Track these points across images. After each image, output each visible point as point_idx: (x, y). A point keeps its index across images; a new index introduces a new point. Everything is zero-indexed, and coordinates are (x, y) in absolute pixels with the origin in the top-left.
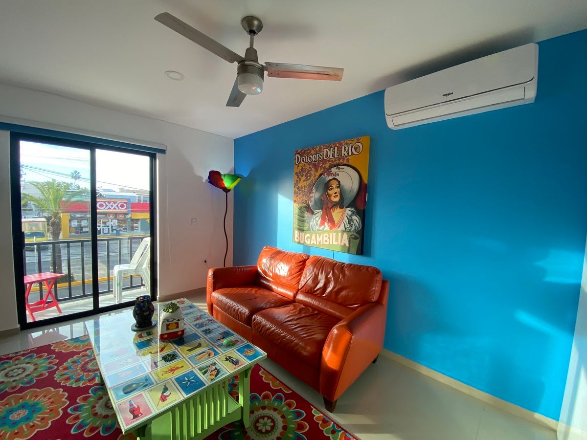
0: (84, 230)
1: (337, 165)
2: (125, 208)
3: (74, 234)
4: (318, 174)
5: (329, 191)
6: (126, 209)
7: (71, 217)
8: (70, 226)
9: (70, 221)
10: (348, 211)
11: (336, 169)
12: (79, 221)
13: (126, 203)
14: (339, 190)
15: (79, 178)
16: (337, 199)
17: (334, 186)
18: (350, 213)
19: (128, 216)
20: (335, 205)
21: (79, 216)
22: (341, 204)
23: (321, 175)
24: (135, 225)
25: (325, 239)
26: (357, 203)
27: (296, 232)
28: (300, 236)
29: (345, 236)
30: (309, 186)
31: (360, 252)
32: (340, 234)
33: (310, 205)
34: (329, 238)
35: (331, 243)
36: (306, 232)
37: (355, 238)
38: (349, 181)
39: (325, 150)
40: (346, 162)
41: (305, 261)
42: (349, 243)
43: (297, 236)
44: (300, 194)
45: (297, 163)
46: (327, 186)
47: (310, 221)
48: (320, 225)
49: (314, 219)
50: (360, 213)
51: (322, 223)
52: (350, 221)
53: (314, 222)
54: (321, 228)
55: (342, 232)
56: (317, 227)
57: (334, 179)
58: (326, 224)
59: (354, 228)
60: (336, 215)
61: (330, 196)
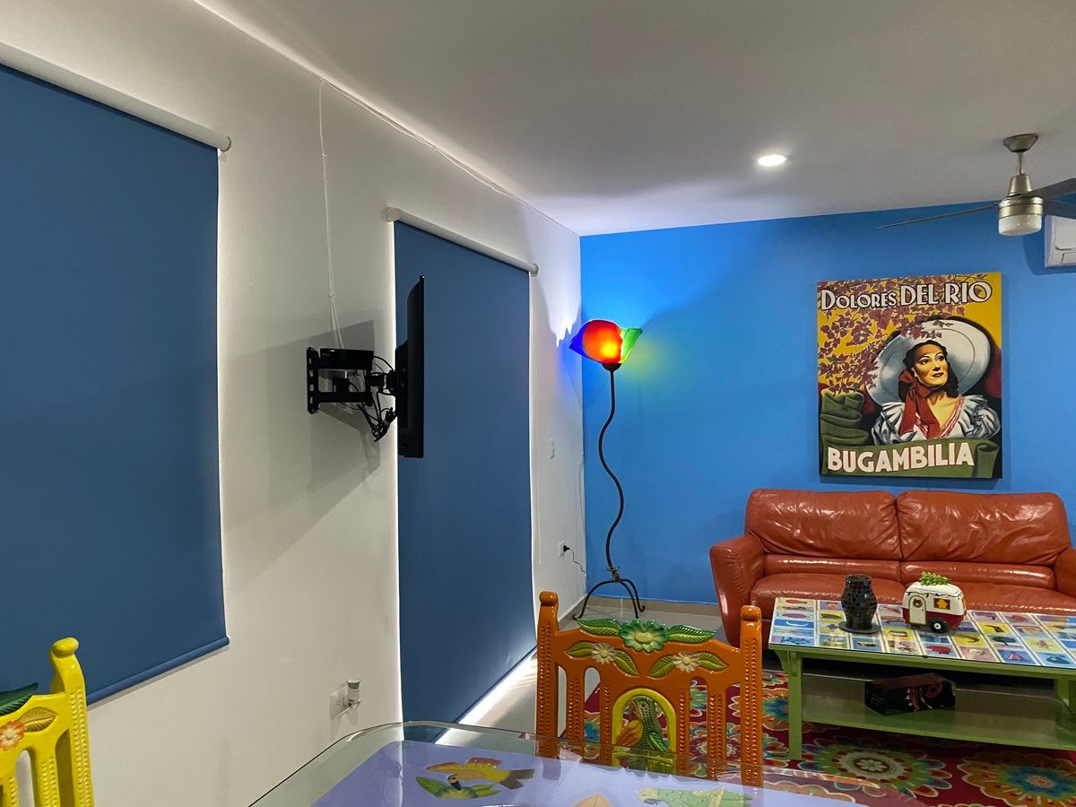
1: (937, 318)
4: (887, 333)
5: (918, 365)
10: (969, 402)
11: (935, 324)
14: (944, 363)
16: (942, 380)
17: (932, 356)
18: (973, 405)
20: (936, 391)
22: (951, 389)
23: (895, 334)
25: (915, 457)
26: (988, 387)
27: (831, 450)
28: (841, 458)
29: (965, 447)
30: (865, 354)
31: (998, 472)
32: (952, 446)
33: (871, 392)
34: (926, 455)
35: (931, 464)
36: (860, 447)
37: (989, 449)
38: (967, 348)
39: (903, 288)
40: (955, 313)
41: (895, 503)
42: (975, 460)
43: (837, 459)
44: (837, 371)
45: (824, 307)
46: (912, 357)
47: (873, 425)
48: (901, 432)
49: (883, 420)
50: (995, 404)
51: (906, 427)
52: (974, 419)
53: (885, 427)
54: (904, 437)
55: (958, 441)
56: (893, 437)
57: (929, 342)
58: (916, 428)
59: (983, 432)
60: (942, 409)
61: (922, 374)
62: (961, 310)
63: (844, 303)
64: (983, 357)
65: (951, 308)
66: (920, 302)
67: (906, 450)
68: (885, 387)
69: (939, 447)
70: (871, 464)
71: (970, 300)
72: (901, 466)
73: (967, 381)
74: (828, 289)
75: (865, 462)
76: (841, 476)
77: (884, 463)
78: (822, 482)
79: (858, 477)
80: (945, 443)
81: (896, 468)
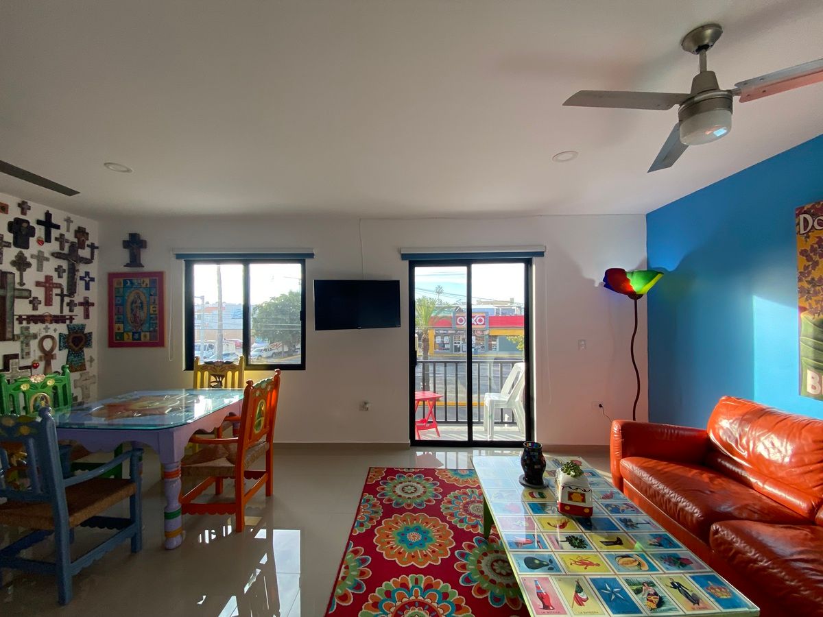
0: (447, 346)
2: (482, 323)
3: (438, 350)
6: (484, 324)
7: (436, 333)
8: (435, 342)
9: (435, 336)
12: (442, 338)
13: (484, 317)
15: (441, 292)
19: (486, 333)
21: (442, 332)
24: (493, 343)
27: (810, 374)
28: (821, 383)
44: (816, 293)
45: (802, 231)
63: (821, 224)
74: (805, 212)
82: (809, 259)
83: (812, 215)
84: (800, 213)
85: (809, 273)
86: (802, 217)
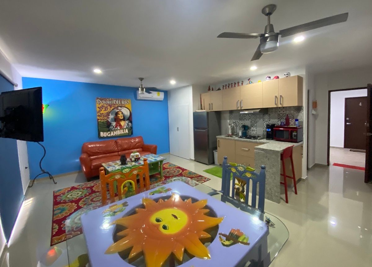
1: (121, 107)
4: (112, 109)
5: (118, 115)
10: (127, 122)
14: (122, 115)
16: (122, 118)
17: (120, 113)
18: (128, 122)
20: (121, 120)
22: (124, 119)
23: (113, 109)
25: (118, 132)
26: (130, 119)
27: (101, 133)
28: (103, 134)
29: (127, 130)
30: (107, 113)
31: (132, 134)
32: (124, 130)
33: (109, 120)
34: (120, 132)
35: (121, 133)
36: (107, 131)
37: (130, 130)
38: (126, 112)
39: (114, 101)
40: (124, 106)
41: (116, 141)
42: (128, 131)
43: (102, 134)
44: (102, 116)
45: (98, 103)
46: (117, 114)
47: (110, 127)
48: (115, 128)
49: (112, 126)
50: (131, 122)
51: (116, 127)
52: (128, 125)
53: (112, 127)
54: (116, 129)
55: (125, 129)
56: (114, 129)
57: (120, 111)
58: (118, 127)
59: (129, 127)
60: (122, 123)
61: (119, 117)
62: (125, 105)
63: (103, 102)
64: (129, 114)
65: (123, 105)
66: (118, 103)
67: (116, 131)
68: (112, 119)
69: (122, 130)
70: (110, 134)
71: (126, 104)
72: (116, 134)
73: (126, 118)
74: (99, 99)
75: (109, 134)
76: (104, 138)
77: (112, 134)
78: (99, 139)
79: (107, 137)
80: (123, 129)
81: (115, 135)
82: (100, 109)
83: (101, 100)
84: (97, 99)
85: (100, 112)
86: (98, 100)
